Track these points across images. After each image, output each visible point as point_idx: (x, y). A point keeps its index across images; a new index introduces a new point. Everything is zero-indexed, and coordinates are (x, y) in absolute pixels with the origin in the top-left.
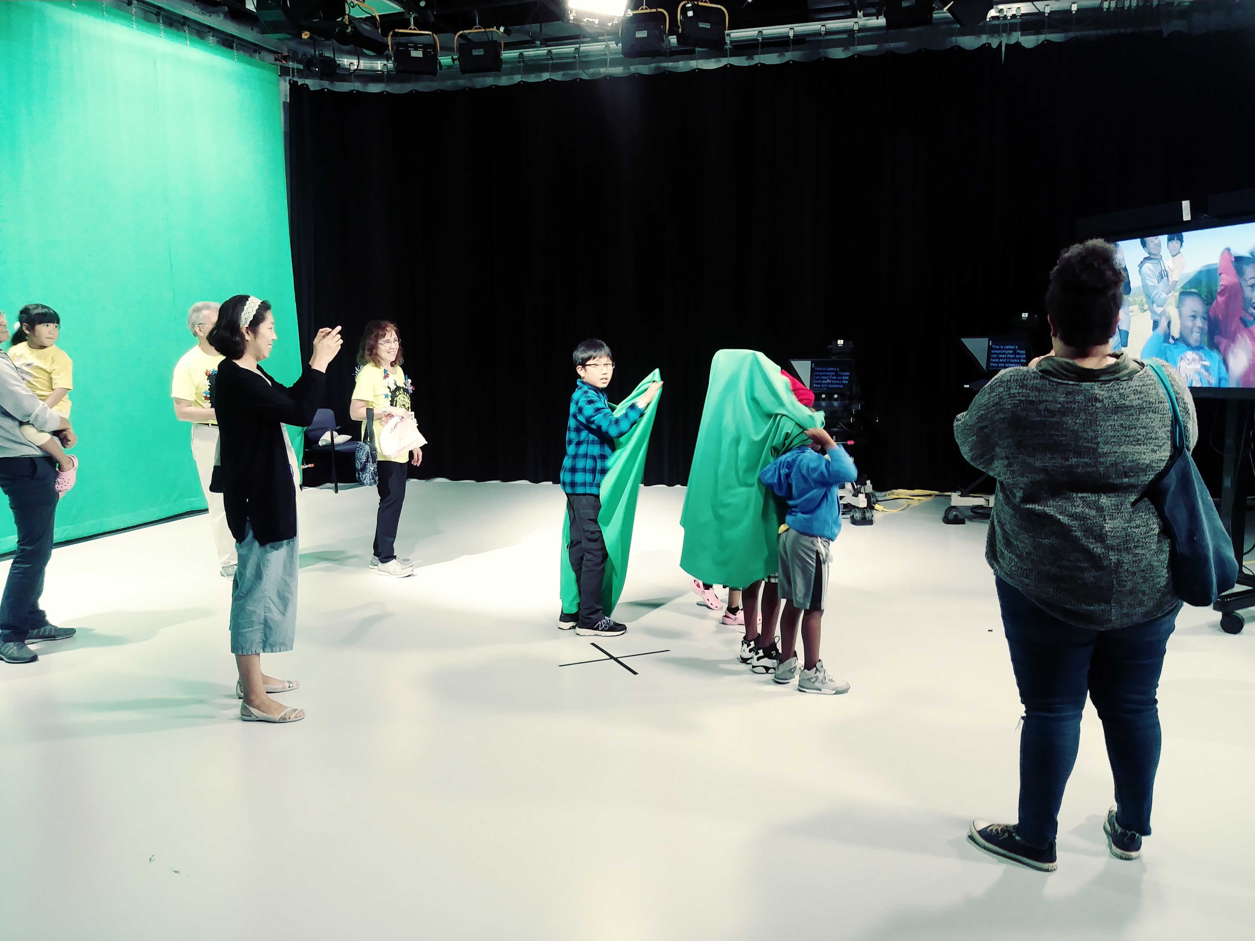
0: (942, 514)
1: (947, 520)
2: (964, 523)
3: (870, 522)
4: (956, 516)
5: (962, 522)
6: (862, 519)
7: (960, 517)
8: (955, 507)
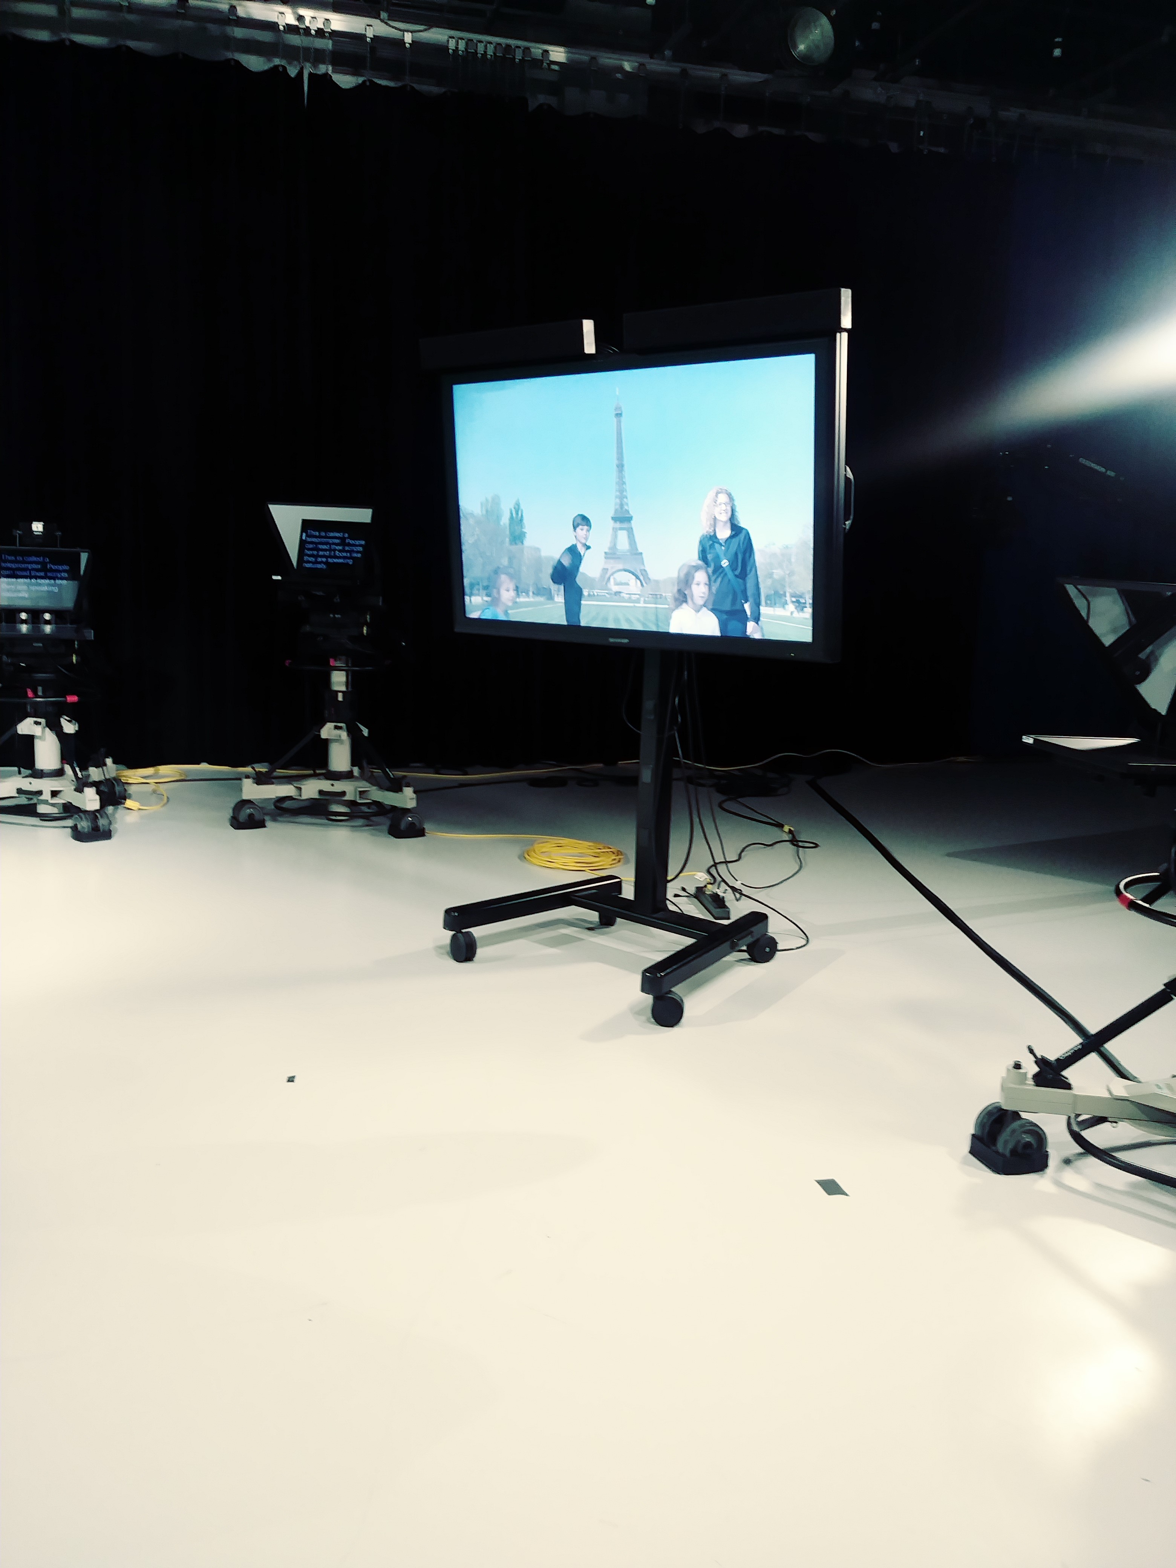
0: (229, 813)
1: (238, 823)
2: (264, 826)
3: (106, 835)
4: (251, 816)
5: (261, 824)
6: (93, 829)
7: (258, 816)
8: (249, 802)
